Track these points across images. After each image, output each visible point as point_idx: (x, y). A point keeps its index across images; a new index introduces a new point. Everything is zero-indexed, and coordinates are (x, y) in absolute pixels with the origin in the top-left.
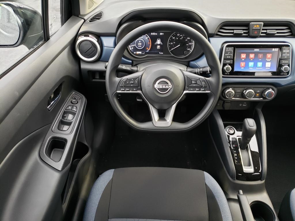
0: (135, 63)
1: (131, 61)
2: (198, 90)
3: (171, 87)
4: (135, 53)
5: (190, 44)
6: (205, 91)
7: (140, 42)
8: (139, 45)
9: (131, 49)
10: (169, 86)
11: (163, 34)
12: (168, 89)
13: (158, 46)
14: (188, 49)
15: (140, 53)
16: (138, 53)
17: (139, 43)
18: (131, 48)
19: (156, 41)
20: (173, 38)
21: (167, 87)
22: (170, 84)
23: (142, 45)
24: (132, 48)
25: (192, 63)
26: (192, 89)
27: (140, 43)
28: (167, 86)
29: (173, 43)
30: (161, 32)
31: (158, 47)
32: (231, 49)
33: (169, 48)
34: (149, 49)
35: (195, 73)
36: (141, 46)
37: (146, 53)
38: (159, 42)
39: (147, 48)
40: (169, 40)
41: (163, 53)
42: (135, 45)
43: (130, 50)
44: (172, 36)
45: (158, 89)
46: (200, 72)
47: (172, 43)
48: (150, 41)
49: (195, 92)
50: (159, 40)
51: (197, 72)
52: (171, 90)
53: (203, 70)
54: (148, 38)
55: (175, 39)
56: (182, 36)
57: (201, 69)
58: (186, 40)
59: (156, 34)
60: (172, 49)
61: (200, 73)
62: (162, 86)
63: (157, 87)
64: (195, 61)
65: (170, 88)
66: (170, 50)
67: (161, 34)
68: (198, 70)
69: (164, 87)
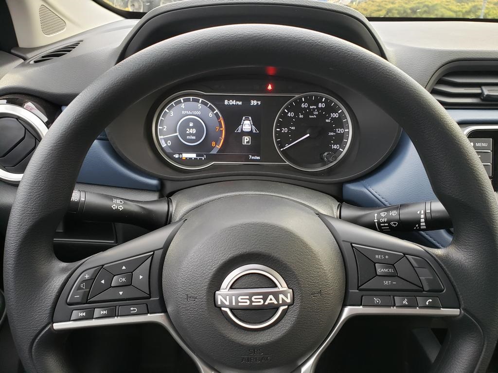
0: (169, 187)
1: (154, 182)
2: (405, 302)
3: (289, 300)
4: (177, 156)
5: (340, 131)
6: (439, 308)
7: (191, 125)
8: (190, 134)
9: (164, 145)
10: (281, 296)
11: (259, 103)
12: (275, 308)
13: (246, 138)
14: (335, 147)
15: (193, 156)
16: (185, 156)
17: (190, 128)
18: (166, 143)
19: (239, 123)
20: (289, 115)
21: (271, 300)
22: (282, 285)
23: (198, 135)
24: (169, 143)
25: (353, 187)
26: (377, 300)
27: (192, 128)
28: (271, 297)
29: (289, 129)
30: (254, 98)
31: (246, 140)
32: (484, 145)
33: (277, 142)
34: (219, 147)
35: (371, 226)
36: (194, 138)
37: (211, 158)
38: (247, 125)
39: (213, 144)
40: (278, 121)
41: (258, 158)
42: (178, 134)
43: (162, 149)
44: (287, 108)
45: (231, 310)
46: (389, 222)
47: (285, 130)
48: (220, 122)
49: (393, 310)
50: (247, 119)
51: (379, 223)
52: (289, 314)
53: (402, 217)
54: (216, 114)
55: (294, 117)
56: (314, 109)
57: (394, 214)
58: (327, 121)
59: (240, 103)
60: (287, 146)
61: (390, 225)
62: (250, 299)
63: (227, 303)
64: (362, 182)
65: (284, 303)
66: (280, 148)
67: (254, 103)
68: (383, 214)
69: (258, 301)
